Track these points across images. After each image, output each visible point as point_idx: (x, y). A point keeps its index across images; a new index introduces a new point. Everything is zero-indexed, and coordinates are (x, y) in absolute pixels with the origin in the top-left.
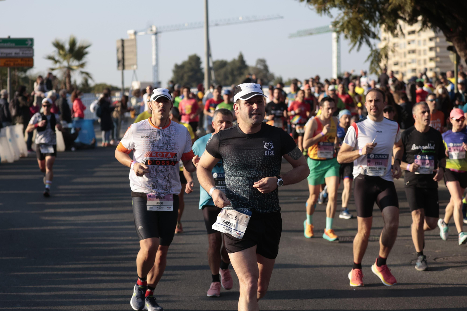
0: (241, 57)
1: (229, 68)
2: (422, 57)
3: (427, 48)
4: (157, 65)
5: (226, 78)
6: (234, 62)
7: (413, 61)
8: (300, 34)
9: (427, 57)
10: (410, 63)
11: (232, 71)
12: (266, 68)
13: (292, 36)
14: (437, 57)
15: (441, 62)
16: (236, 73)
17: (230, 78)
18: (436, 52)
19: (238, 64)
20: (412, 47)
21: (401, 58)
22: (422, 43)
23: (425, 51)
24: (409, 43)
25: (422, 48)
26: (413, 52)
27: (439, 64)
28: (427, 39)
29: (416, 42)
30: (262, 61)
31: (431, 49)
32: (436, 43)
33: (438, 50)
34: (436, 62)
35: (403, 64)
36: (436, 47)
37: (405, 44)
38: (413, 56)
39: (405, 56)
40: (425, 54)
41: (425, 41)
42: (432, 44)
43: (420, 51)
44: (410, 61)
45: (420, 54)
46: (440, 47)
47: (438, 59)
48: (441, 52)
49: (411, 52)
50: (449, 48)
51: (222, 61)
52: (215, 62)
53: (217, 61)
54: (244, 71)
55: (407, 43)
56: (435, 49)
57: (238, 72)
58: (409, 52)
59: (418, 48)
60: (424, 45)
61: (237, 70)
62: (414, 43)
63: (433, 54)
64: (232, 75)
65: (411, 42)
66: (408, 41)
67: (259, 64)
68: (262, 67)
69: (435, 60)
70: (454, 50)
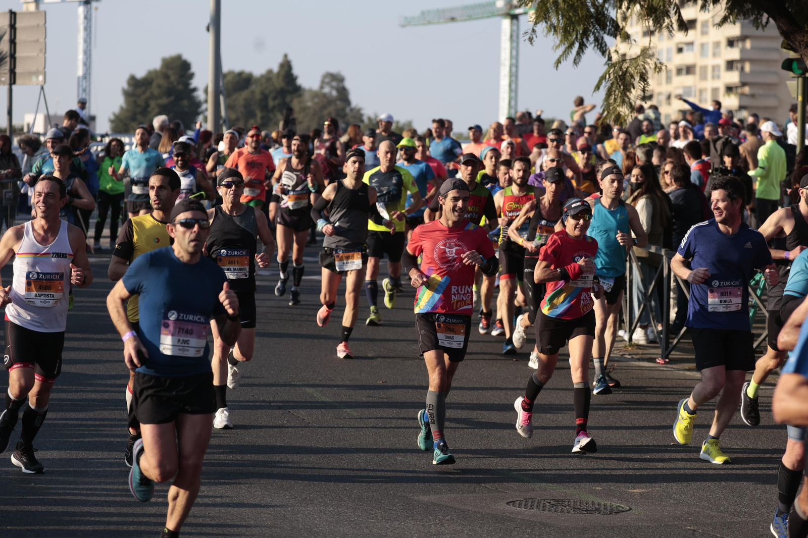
0: (286, 66)
2: (709, 84)
3: (721, 62)
4: (87, 76)
6: (269, 76)
7: (688, 92)
8: (427, 18)
9: (721, 85)
12: (343, 95)
13: (407, 23)
14: (744, 84)
15: (753, 96)
18: (742, 70)
19: (279, 84)
20: (687, 58)
21: (660, 84)
22: (710, 49)
23: (715, 68)
24: (680, 50)
25: (710, 61)
26: (689, 70)
27: (747, 102)
28: (724, 43)
29: (697, 47)
30: (336, 79)
31: (730, 65)
32: (743, 51)
33: (747, 67)
34: (742, 95)
35: (663, 98)
36: (742, 61)
37: (669, 51)
38: (687, 81)
39: (669, 79)
40: (716, 77)
41: (717, 44)
42: (734, 54)
43: (704, 69)
45: (704, 77)
46: (752, 61)
47: (747, 90)
48: (752, 72)
49: (684, 72)
50: (788, 65)
51: (240, 74)
52: (225, 76)
53: (231, 73)
54: (292, 101)
55: (674, 50)
56: (739, 65)
57: (277, 102)
58: (679, 71)
59: (700, 62)
60: (714, 55)
61: (275, 98)
62: (693, 50)
63: (733, 77)
64: (264, 107)
65: (685, 48)
66: (677, 44)
67: (328, 83)
68: (334, 93)
69: (739, 90)
70: (799, 68)
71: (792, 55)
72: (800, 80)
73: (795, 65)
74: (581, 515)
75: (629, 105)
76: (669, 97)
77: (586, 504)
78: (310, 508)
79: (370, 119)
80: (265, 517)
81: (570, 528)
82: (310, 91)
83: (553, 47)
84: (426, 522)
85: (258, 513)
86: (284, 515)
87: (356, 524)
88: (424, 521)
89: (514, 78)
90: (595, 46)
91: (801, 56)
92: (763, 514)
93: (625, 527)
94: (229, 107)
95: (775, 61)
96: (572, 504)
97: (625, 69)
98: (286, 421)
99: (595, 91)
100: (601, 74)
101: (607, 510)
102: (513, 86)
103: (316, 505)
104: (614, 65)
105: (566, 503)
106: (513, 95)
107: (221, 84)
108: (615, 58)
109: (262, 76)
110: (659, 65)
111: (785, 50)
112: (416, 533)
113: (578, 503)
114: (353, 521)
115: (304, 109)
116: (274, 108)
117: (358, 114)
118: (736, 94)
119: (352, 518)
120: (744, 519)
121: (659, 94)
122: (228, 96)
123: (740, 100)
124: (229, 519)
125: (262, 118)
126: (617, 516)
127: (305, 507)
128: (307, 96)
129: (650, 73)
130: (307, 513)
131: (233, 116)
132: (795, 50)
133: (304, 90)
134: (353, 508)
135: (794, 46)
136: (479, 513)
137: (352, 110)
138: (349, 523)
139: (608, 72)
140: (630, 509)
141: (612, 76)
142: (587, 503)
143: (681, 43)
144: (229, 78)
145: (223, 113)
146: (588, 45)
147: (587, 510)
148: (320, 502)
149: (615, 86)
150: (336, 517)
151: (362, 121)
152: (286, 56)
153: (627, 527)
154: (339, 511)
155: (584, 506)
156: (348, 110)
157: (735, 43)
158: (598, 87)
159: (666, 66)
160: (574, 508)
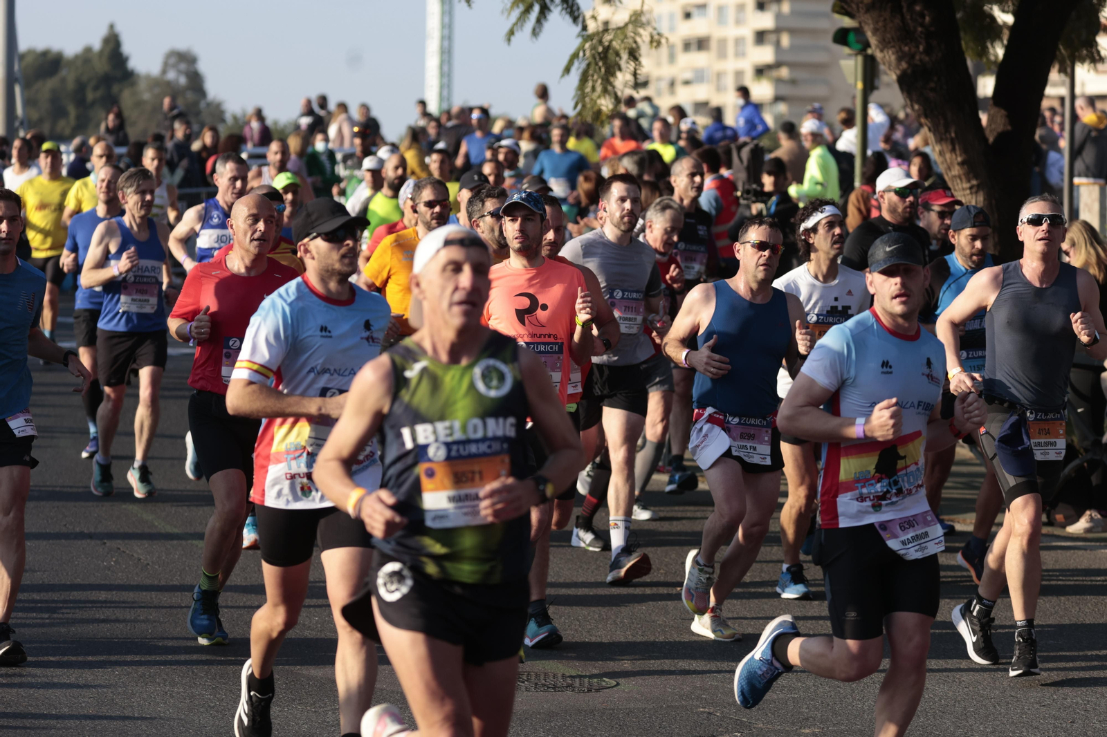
0: (113, 42)
1: (69, 76)
2: (731, 65)
3: (747, 32)
5: (58, 111)
6: (86, 56)
7: (699, 77)
9: (747, 65)
10: (687, 83)
11: (81, 88)
12: (196, 81)
14: (779, 63)
15: (793, 82)
16: (90, 96)
17: (72, 111)
18: (778, 44)
19: (101, 67)
20: (697, 27)
21: (659, 64)
22: (731, 14)
23: (739, 41)
24: (688, 16)
25: (731, 31)
26: (702, 44)
27: (786, 90)
28: (751, 5)
29: (712, 11)
30: (185, 59)
31: (761, 37)
32: (778, 16)
33: (785, 40)
34: (778, 81)
35: (664, 85)
36: (778, 31)
37: (672, 16)
38: (699, 59)
39: (672, 58)
40: (740, 54)
41: (741, 7)
42: (766, 21)
43: (723, 42)
44: (688, 75)
45: (722, 55)
46: (792, 31)
47: (784, 72)
48: (793, 47)
49: (694, 46)
50: (842, 37)
51: (45, 53)
52: (22, 57)
53: (31, 52)
54: (121, 91)
55: (679, 15)
56: (773, 37)
57: (99, 93)
58: (687, 46)
59: (716, 33)
60: (738, 22)
61: (96, 88)
62: (705, 15)
63: (766, 55)
64: (80, 101)
65: (695, 12)
66: (684, 7)
67: (174, 66)
68: (183, 80)
69: (775, 73)
70: (858, 42)
71: (847, 22)
72: (860, 59)
73: (852, 37)
74: (546, 694)
75: (613, 95)
76: (672, 84)
77: (554, 678)
78: (151, 688)
79: (235, 118)
80: (84, 702)
81: (530, 713)
82: (148, 77)
83: (502, 12)
84: (320, 707)
85: (74, 697)
86: (113, 700)
87: (217, 712)
88: (317, 705)
89: (446, 56)
90: (563, 9)
91: (860, 23)
92: (809, 688)
93: (610, 710)
94: (27, 103)
95: (824, 31)
96: (533, 678)
97: (606, 44)
98: (115, 562)
99: (563, 76)
100: (572, 50)
101: (584, 687)
102: (446, 68)
103: (159, 684)
104: (590, 38)
105: (525, 677)
106: (445, 80)
107: (16, 67)
108: (592, 27)
109: (77, 57)
110: (656, 37)
111: (837, 16)
112: (306, 724)
113: (542, 677)
114: (213, 707)
115: (139, 104)
116: (93, 103)
117: (217, 111)
118: (770, 79)
119: (212, 702)
120: (781, 696)
121: (659, 79)
122: (26, 87)
123: (776, 89)
124: (31, 706)
125: (78, 118)
126: (598, 694)
127: (142, 687)
128: (142, 85)
129: (644, 49)
130: (145, 696)
131: (35, 115)
132: (851, 16)
133: (138, 76)
134: (213, 688)
135: (849, 10)
136: (398, 693)
137: (209, 105)
138: (207, 710)
139: (582, 48)
140: (618, 684)
141: (588, 53)
142: (555, 676)
143: (689, 5)
144: (29, 59)
145: (19, 110)
146: (552, 8)
147: (555, 687)
148: (165, 680)
149: (592, 67)
150: (188, 701)
151: (223, 120)
152: (112, 27)
153: (613, 710)
154: (192, 693)
155: (551, 681)
156: (202, 105)
157: (765, 6)
158: (567, 70)
159: (667, 39)
160: (536, 684)
